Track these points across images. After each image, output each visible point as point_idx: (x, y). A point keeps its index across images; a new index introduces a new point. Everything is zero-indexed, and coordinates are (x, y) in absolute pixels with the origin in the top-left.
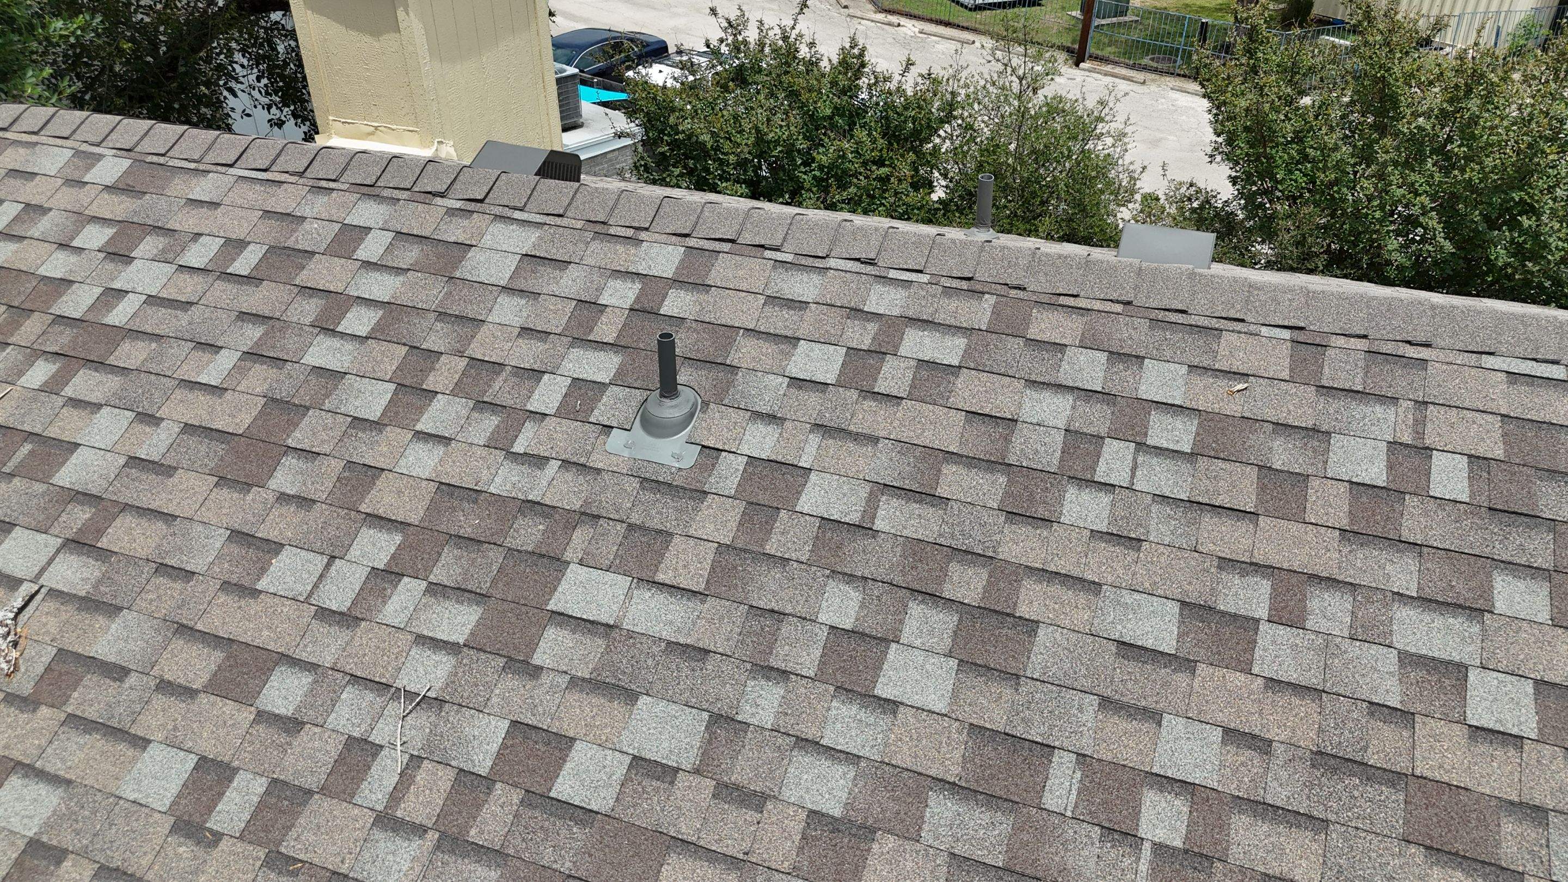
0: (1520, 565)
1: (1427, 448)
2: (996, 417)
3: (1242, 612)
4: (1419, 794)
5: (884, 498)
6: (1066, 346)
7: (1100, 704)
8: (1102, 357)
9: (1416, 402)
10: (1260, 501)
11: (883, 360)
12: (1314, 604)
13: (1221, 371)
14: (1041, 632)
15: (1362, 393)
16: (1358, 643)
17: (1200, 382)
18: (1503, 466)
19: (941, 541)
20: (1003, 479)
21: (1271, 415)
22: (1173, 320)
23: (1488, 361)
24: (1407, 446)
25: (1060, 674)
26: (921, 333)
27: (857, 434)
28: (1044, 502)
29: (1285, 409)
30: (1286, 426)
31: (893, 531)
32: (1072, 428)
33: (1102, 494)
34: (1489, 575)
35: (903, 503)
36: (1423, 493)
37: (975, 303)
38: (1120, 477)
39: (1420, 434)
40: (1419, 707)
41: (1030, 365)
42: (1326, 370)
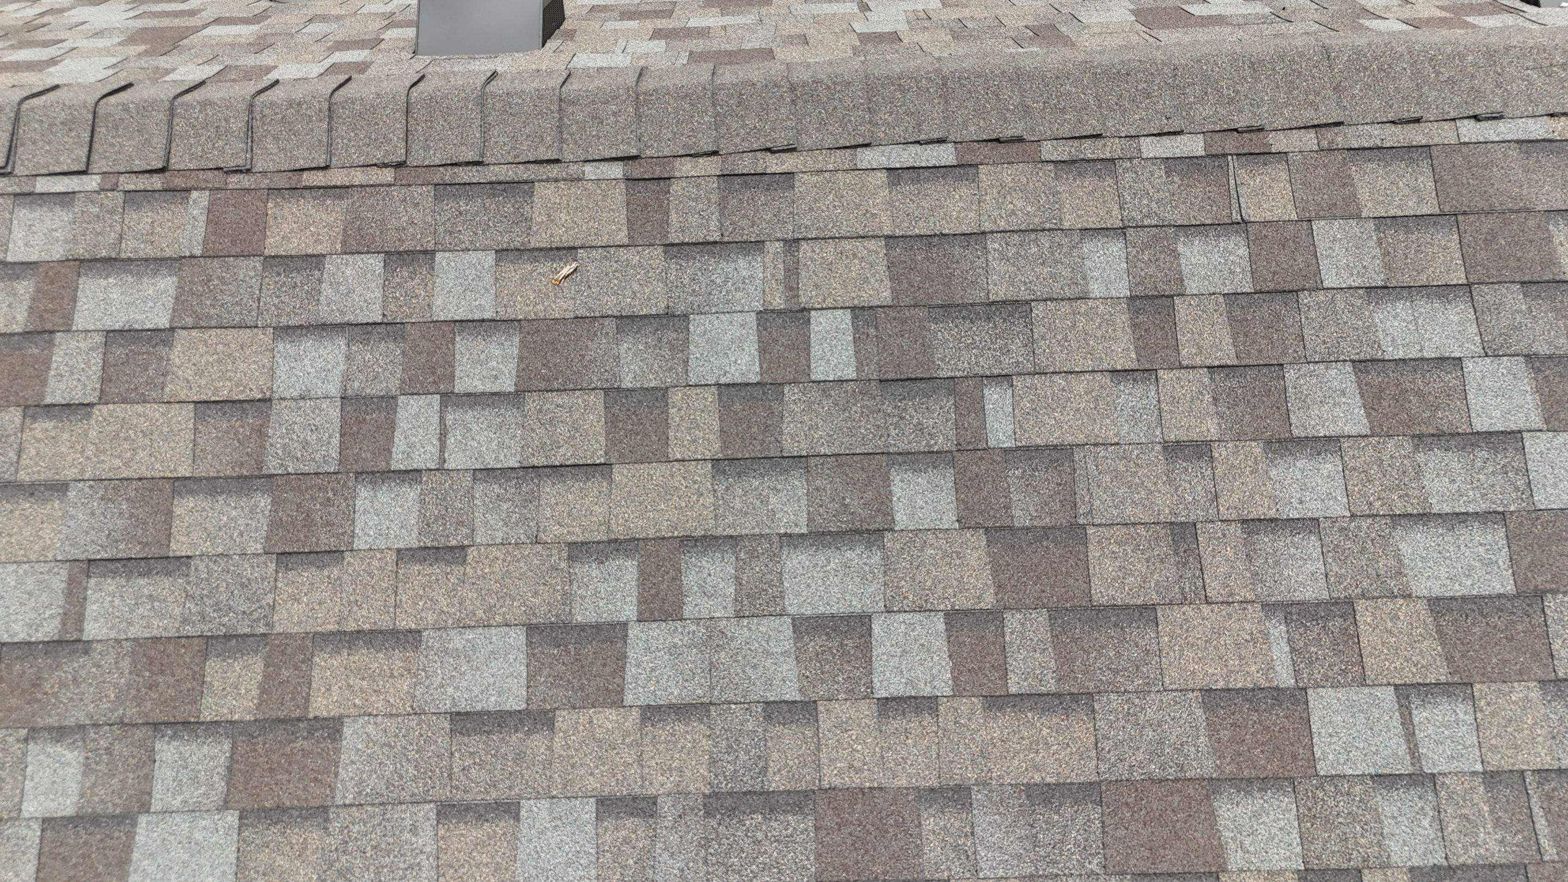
0: (920, 453)
1: (804, 309)
2: (240, 402)
3: (605, 617)
4: (830, 812)
5: (93, 581)
6: (324, 256)
7: (438, 814)
8: (375, 263)
9: (785, 241)
10: (612, 442)
11: (51, 343)
12: (690, 579)
13: (541, 249)
14: (347, 732)
15: (721, 243)
16: (745, 621)
17: (515, 272)
18: (893, 314)
19: (189, 630)
20: (264, 502)
21: (610, 304)
22: (466, 179)
23: (868, 158)
24: (780, 312)
25: (381, 787)
26: (103, 283)
27: (33, 484)
28: (328, 524)
29: (628, 293)
30: (632, 317)
31: (113, 635)
32: (350, 392)
33: (405, 488)
34: (886, 479)
35: (123, 581)
36: (802, 377)
37: (179, 209)
38: (424, 458)
39: (792, 290)
40: (822, 690)
41: (276, 301)
42: (674, 217)
